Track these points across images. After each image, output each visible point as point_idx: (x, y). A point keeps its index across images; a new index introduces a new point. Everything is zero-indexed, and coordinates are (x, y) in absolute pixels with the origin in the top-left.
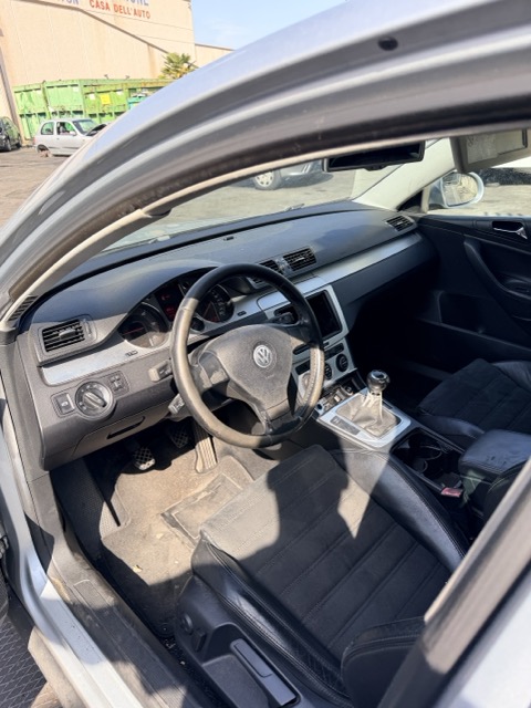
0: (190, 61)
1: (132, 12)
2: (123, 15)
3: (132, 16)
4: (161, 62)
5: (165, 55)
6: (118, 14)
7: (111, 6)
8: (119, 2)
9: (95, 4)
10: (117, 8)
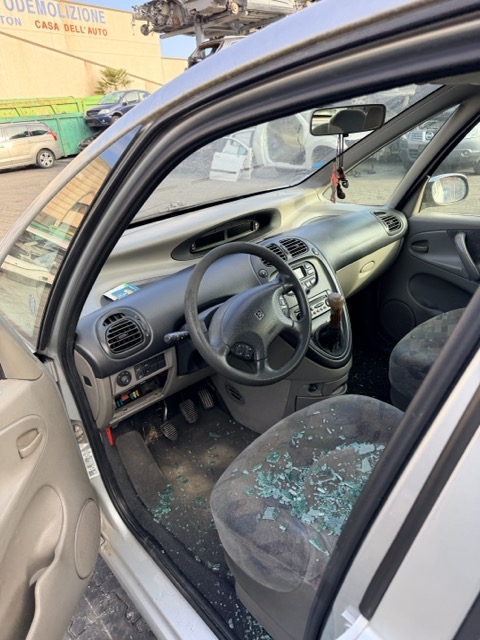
1: (86, 31)
2: (76, 34)
3: (87, 34)
6: (69, 33)
7: (61, 26)
8: (70, 22)
9: (41, 24)
10: (69, 28)
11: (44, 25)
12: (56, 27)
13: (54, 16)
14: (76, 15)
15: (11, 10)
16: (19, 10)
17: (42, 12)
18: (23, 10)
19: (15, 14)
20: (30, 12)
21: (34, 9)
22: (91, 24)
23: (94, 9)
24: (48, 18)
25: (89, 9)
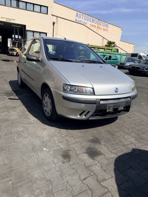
0: (115, 44)
1: (102, 29)
2: (100, 29)
3: (102, 30)
4: (105, 43)
5: (107, 41)
6: (98, 29)
7: (96, 27)
8: (99, 26)
9: (92, 25)
10: (98, 27)
11: (92, 26)
12: (95, 27)
13: (96, 23)
14: (101, 24)
15: (85, 20)
16: (87, 20)
17: (93, 21)
18: (88, 21)
19: (86, 21)
20: (90, 21)
21: (91, 21)
22: (104, 28)
23: (106, 23)
24: (94, 24)
25: (105, 23)
